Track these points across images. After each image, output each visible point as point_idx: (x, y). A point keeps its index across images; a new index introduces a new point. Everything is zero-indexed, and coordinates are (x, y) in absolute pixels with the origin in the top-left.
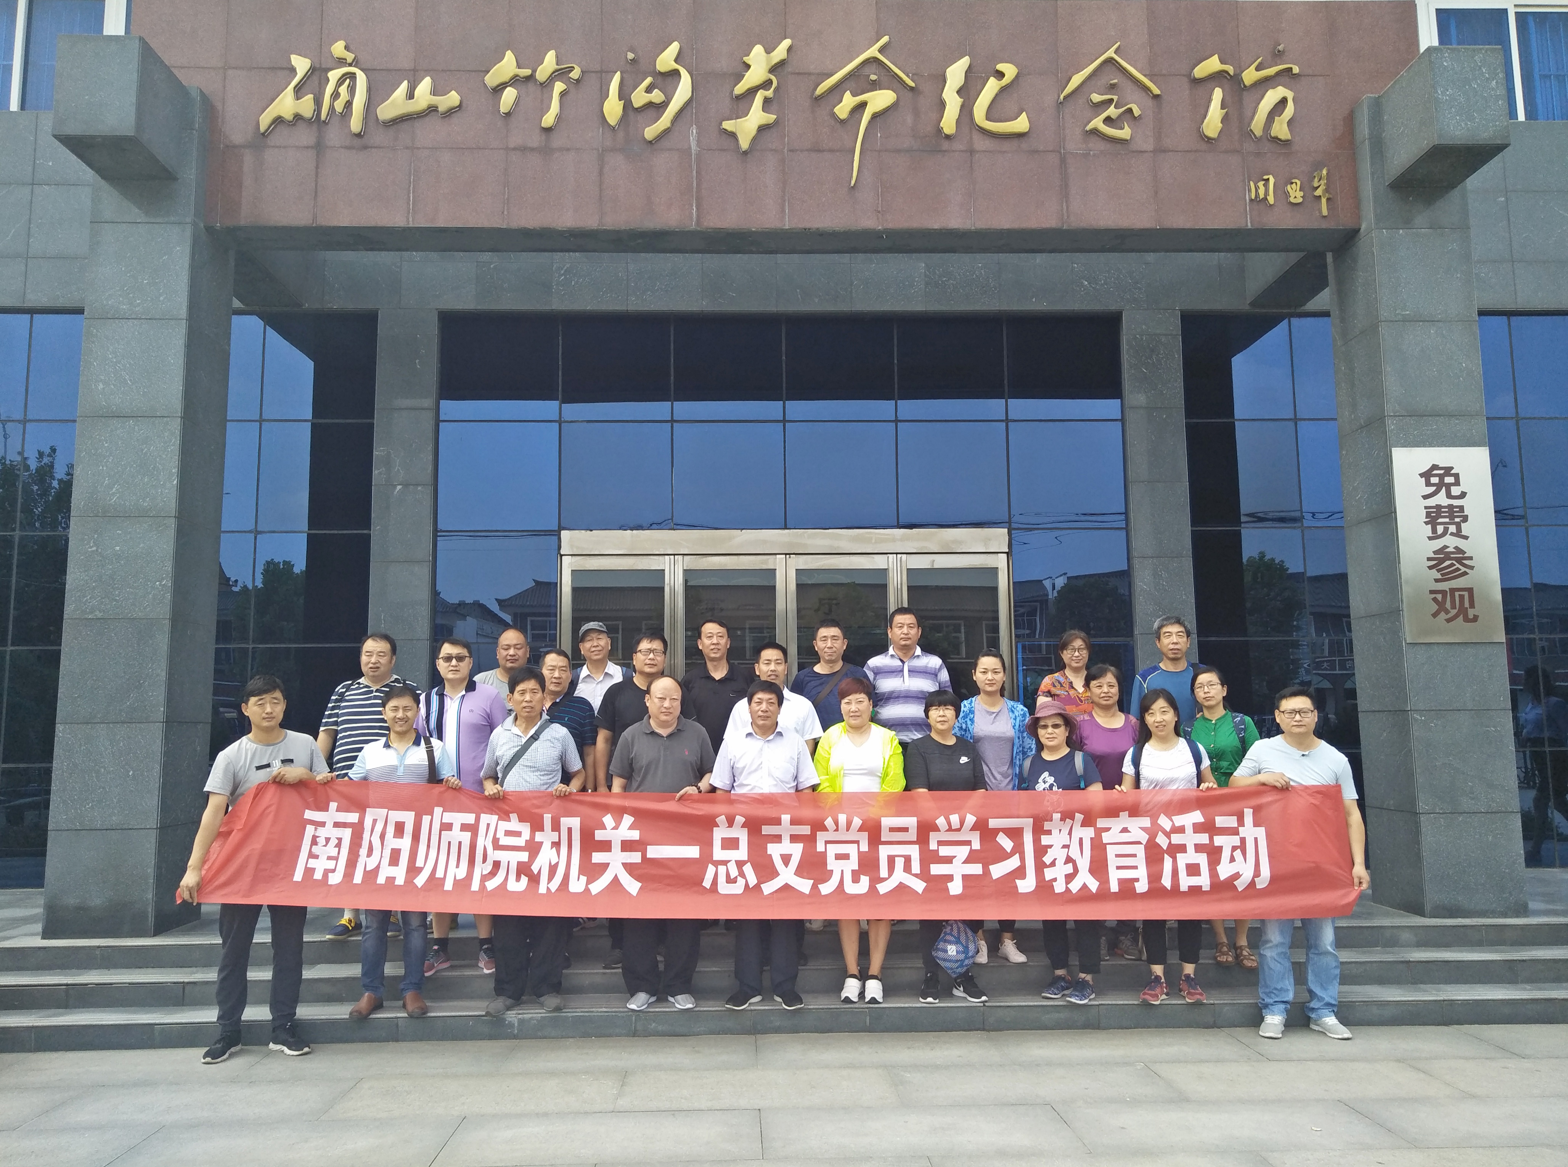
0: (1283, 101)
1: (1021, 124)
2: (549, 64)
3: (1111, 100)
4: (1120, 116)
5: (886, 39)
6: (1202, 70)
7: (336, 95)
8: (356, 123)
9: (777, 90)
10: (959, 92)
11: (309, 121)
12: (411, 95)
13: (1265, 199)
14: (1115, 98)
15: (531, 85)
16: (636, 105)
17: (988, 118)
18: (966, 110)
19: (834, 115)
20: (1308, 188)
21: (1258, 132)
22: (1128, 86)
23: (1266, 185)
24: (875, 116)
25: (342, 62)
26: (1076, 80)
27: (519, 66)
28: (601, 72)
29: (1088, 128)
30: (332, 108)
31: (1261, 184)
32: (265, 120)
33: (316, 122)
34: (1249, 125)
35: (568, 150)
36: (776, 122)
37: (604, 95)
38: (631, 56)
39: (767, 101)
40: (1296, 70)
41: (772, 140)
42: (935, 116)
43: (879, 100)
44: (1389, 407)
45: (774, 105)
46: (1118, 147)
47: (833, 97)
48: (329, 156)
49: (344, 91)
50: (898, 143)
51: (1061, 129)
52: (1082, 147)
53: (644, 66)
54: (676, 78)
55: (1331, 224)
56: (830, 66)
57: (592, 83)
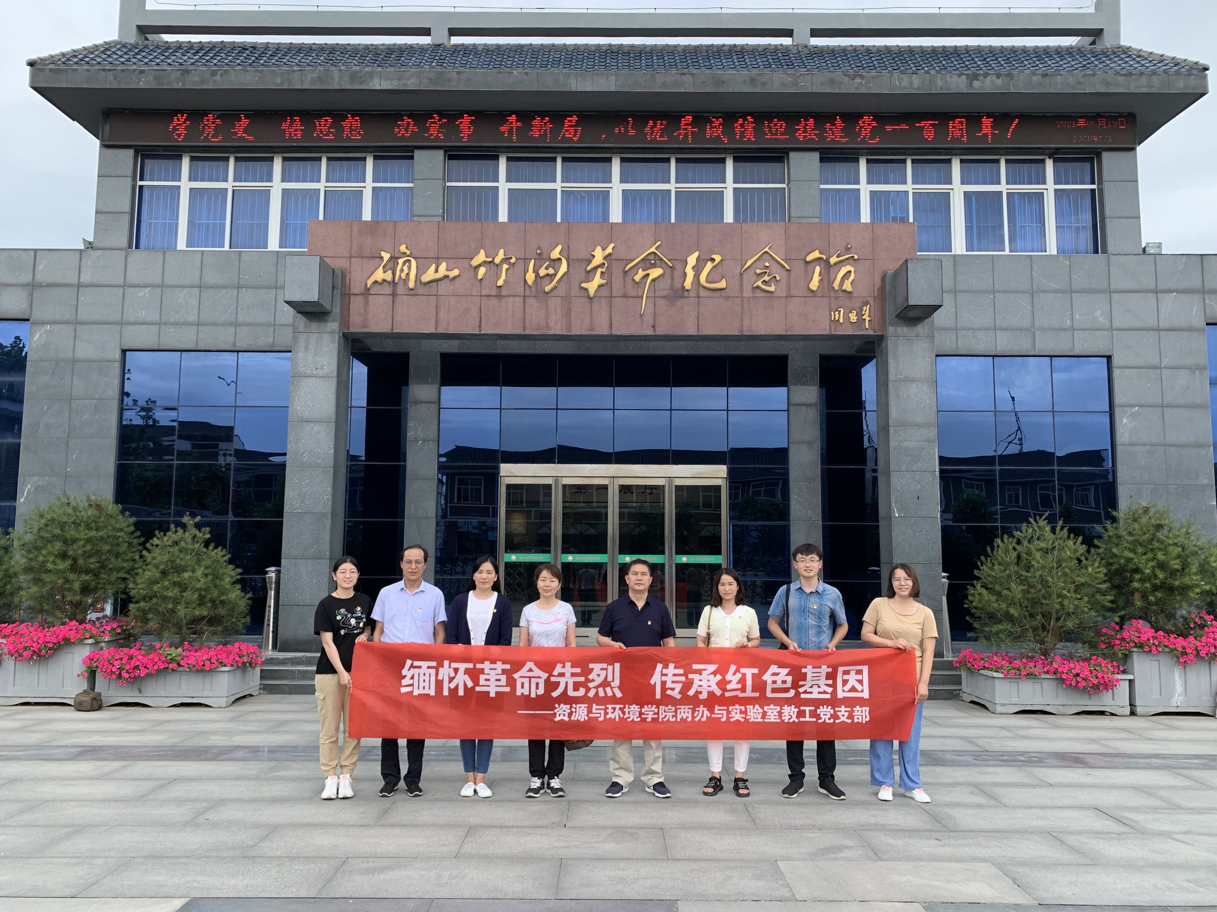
0: (850, 272)
1: (723, 284)
2: (501, 255)
3: (766, 272)
4: (770, 280)
5: (659, 243)
6: (809, 258)
7: (402, 270)
8: (411, 284)
9: (607, 267)
10: (693, 268)
11: (389, 283)
12: (436, 271)
13: (838, 320)
14: (768, 271)
15: (492, 265)
16: (541, 275)
17: (707, 282)
18: (697, 276)
19: (633, 280)
20: (860, 315)
21: (836, 288)
22: (775, 265)
23: (839, 314)
24: (654, 280)
25: (404, 254)
26: (749, 263)
27: (487, 257)
28: (525, 259)
29: (755, 286)
30: (400, 276)
31: (837, 313)
32: (370, 282)
33: (393, 283)
34: (833, 284)
35: (509, 296)
36: (607, 283)
37: (526, 271)
38: (538, 251)
39: (602, 273)
40: (856, 257)
41: (605, 292)
42: (682, 280)
43: (656, 273)
44: (891, 421)
45: (606, 276)
46: (769, 295)
47: (634, 271)
48: (399, 299)
49: (405, 268)
50: (664, 293)
51: (742, 286)
52: (751, 295)
53: (545, 256)
54: (560, 261)
55: (871, 332)
56: (633, 256)
57: (521, 265)
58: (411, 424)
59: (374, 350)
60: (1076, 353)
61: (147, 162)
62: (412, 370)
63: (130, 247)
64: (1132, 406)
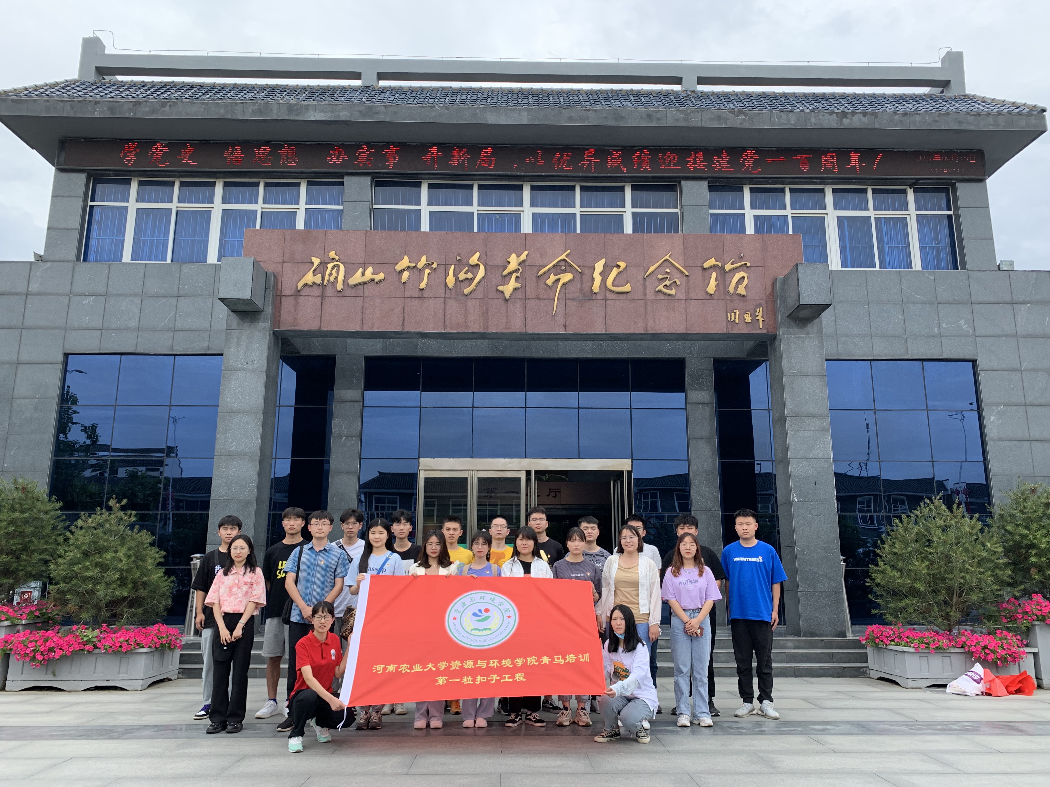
0: (743, 278)
1: (627, 288)
2: (423, 260)
3: (667, 278)
4: (671, 284)
5: (569, 251)
6: (706, 265)
7: (331, 274)
8: (339, 287)
9: (522, 273)
10: (600, 274)
11: (319, 285)
12: (363, 275)
13: (734, 321)
14: (669, 276)
15: (415, 270)
16: (461, 279)
17: (613, 286)
18: (604, 281)
19: (546, 284)
20: (754, 316)
21: (732, 292)
22: (675, 271)
23: (735, 315)
24: (564, 284)
25: (333, 260)
26: (652, 269)
27: (410, 262)
28: (446, 265)
29: (657, 289)
30: (329, 280)
31: (733, 314)
32: (300, 285)
33: (322, 285)
34: (728, 288)
35: (431, 298)
36: (521, 287)
37: (446, 275)
38: (458, 258)
39: (517, 277)
40: (749, 264)
41: (519, 294)
42: (590, 284)
43: (565, 277)
44: (787, 413)
45: (520, 280)
46: (670, 298)
47: (546, 276)
48: (327, 300)
49: (334, 272)
50: (574, 296)
51: (645, 290)
52: (654, 298)
53: (464, 262)
54: (478, 267)
55: (764, 332)
56: (545, 262)
57: (442, 269)
58: (335, 422)
59: (303, 353)
60: (945, 357)
61: (99, 187)
62: (337, 372)
63: (78, 259)
64: (998, 405)
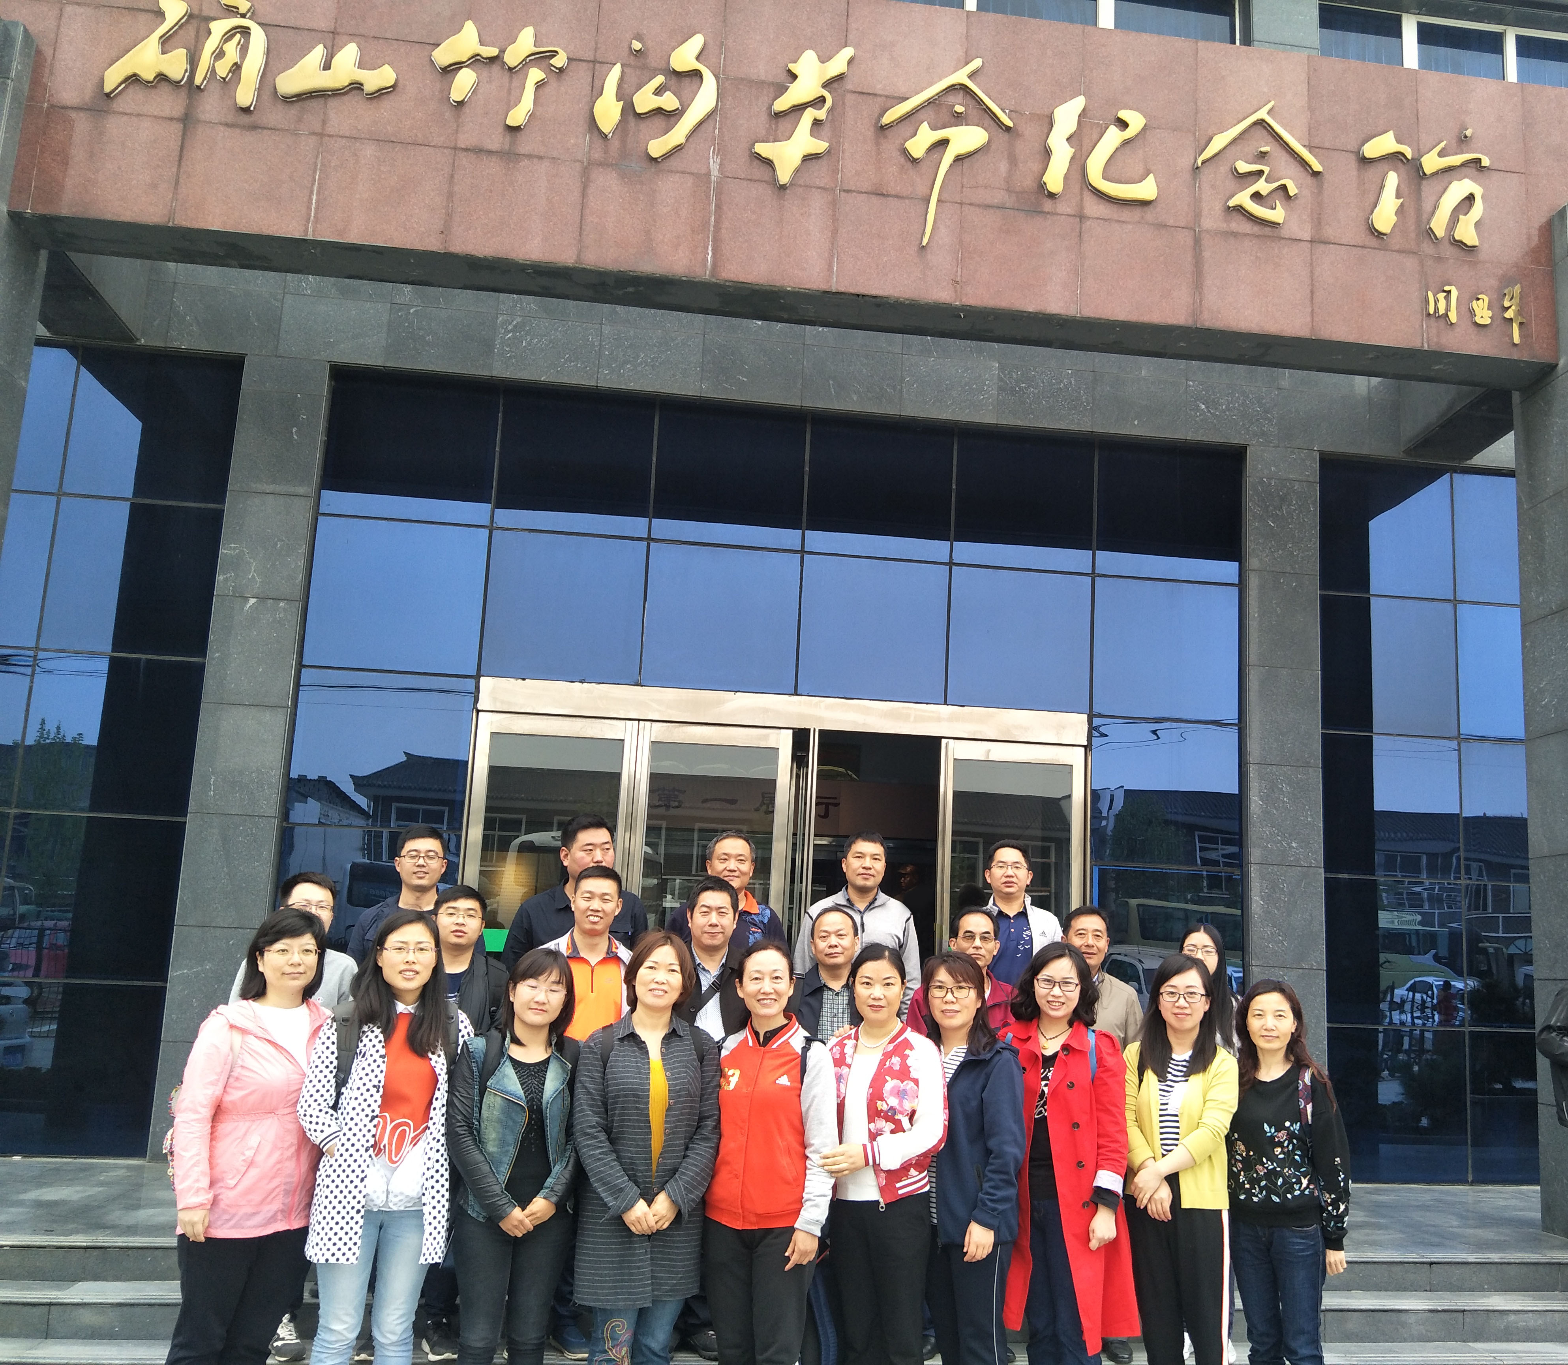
0: (1471, 198)
1: (1146, 189)
2: (524, 43)
3: (1260, 173)
4: (1271, 193)
5: (977, 63)
6: (1373, 149)
7: (219, 54)
8: (245, 95)
9: (831, 111)
10: (1068, 140)
11: (176, 84)
12: (327, 66)
13: (1446, 315)
14: (1266, 169)
15: (496, 68)
16: (639, 110)
17: (1106, 177)
18: (1078, 163)
19: (905, 152)
20: (1497, 308)
21: (1440, 232)
22: (1282, 157)
23: (1448, 299)
24: (959, 159)
25: (232, 11)
26: (1218, 142)
27: (482, 43)
28: (594, 62)
29: (1231, 203)
30: (213, 71)
31: (1441, 296)
32: (113, 77)
33: (188, 86)
34: (1429, 222)
35: (540, 158)
36: (828, 152)
37: (597, 91)
38: (636, 45)
39: (817, 123)
40: (1486, 162)
41: (822, 174)
42: (1036, 167)
43: (965, 139)
45: (826, 130)
46: (1267, 231)
47: (905, 129)
48: (201, 134)
49: (231, 49)
50: (988, 195)
51: (1196, 201)
52: (1224, 226)
53: (653, 60)
54: (696, 80)
55: (1527, 357)
56: (902, 88)
57: (581, 76)
58: (232, 552)
